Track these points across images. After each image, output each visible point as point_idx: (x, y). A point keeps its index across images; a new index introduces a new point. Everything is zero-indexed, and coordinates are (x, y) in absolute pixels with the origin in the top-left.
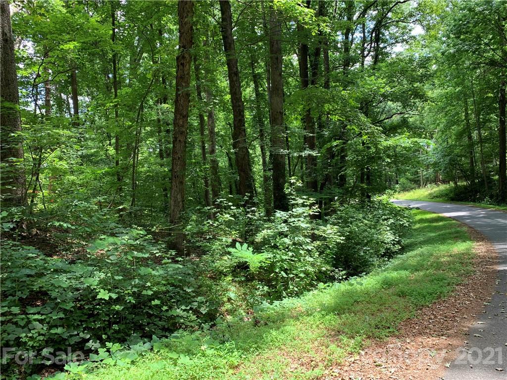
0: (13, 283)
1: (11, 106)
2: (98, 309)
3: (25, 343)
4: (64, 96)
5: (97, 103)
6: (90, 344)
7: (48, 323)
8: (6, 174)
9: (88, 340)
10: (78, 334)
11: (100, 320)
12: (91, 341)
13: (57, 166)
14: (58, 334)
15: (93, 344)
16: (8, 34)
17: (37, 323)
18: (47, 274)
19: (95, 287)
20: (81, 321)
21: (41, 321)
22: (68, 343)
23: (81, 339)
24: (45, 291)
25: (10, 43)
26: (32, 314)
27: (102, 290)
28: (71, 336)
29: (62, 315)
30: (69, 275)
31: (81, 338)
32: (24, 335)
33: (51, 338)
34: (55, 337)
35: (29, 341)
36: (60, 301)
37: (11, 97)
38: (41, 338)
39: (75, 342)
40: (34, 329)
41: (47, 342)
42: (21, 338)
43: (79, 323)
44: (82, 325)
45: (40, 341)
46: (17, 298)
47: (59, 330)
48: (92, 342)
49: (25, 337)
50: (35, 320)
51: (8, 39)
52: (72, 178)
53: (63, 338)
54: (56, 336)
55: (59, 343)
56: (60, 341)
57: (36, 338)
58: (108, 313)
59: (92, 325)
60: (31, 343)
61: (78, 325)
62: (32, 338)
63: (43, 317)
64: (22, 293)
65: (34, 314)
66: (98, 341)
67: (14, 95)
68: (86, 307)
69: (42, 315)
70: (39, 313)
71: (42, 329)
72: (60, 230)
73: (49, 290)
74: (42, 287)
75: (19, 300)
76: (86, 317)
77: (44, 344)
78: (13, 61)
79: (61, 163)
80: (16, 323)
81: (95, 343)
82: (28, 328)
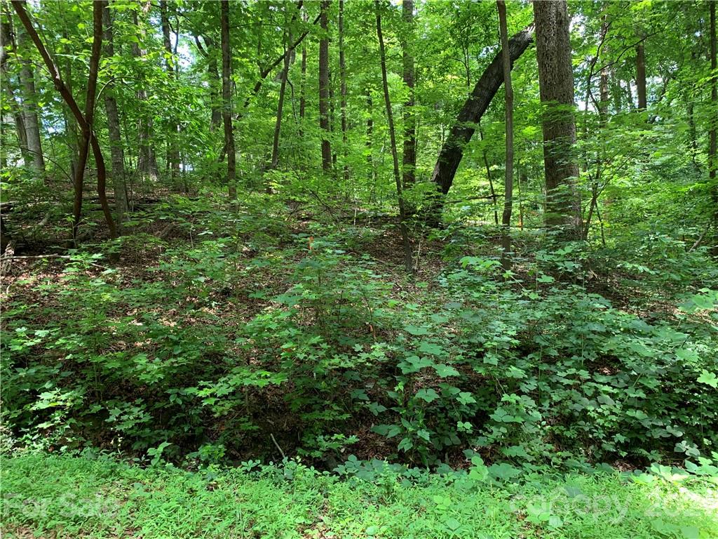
0: (578, 338)
1: (566, 109)
2: (695, 398)
3: (593, 419)
4: (623, 84)
5: (681, 82)
6: (683, 446)
7: (621, 400)
8: (564, 199)
9: (680, 440)
10: (664, 427)
11: (699, 414)
12: (684, 442)
13: (617, 185)
14: (636, 419)
15: (688, 447)
16: (563, 15)
17: (608, 396)
18: (616, 334)
19: (694, 364)
20: (669, 410)
21: (612, 396)
22: (649, 435)
23: (670, 435)
24: (615, 357)
25: (566, 25)
26: (601, 383)
27: (705, 371)
28: (654, 427)
29: (641, 394)
30: (648, 340)
31: (669, 433)
32: (593, 408)
33: (626, 422)
34: (632, 422)
35: (599, 417)
36: (636, 374)
37: (565, 97)
38: (614, 418)
39: (661, 436)
40: (604, 404)
41: (620, 424)
42: (589, 411)
43: (666, 412)
44: (670, 415)
45: (613, 421)
46: (583, 359)
47: (638, 414)
48: (687, 445)
49: (593, 411)
50: (605, 392)
51: (563, 19)
52: (637, 200)
53: (643, 427)
54: (634, 421)
55: (637, 431)
56: (639, 430)
57: (607, 416)
58: (711, 407)
59: (686, 419)
60: (600, 421)
61: (663, 413)
62: (601, 415)
63: (615, 391)
64: (589, 354)
65: (604, 384)
66: (696, 446)
67: (568, 93)
68: (677, 391)
69: (614, 387)
70: (609, 384)
71: (615, 406)
72: (623, 275)
73: (621, 356)
74: (611, 351)
75: (585, 362)
76: (676, 405)
77: (616, 426)
78: (568, 48)
79: (621, 179)
80: (581, 391)
81: (692, 447)
82: (597, 401)
